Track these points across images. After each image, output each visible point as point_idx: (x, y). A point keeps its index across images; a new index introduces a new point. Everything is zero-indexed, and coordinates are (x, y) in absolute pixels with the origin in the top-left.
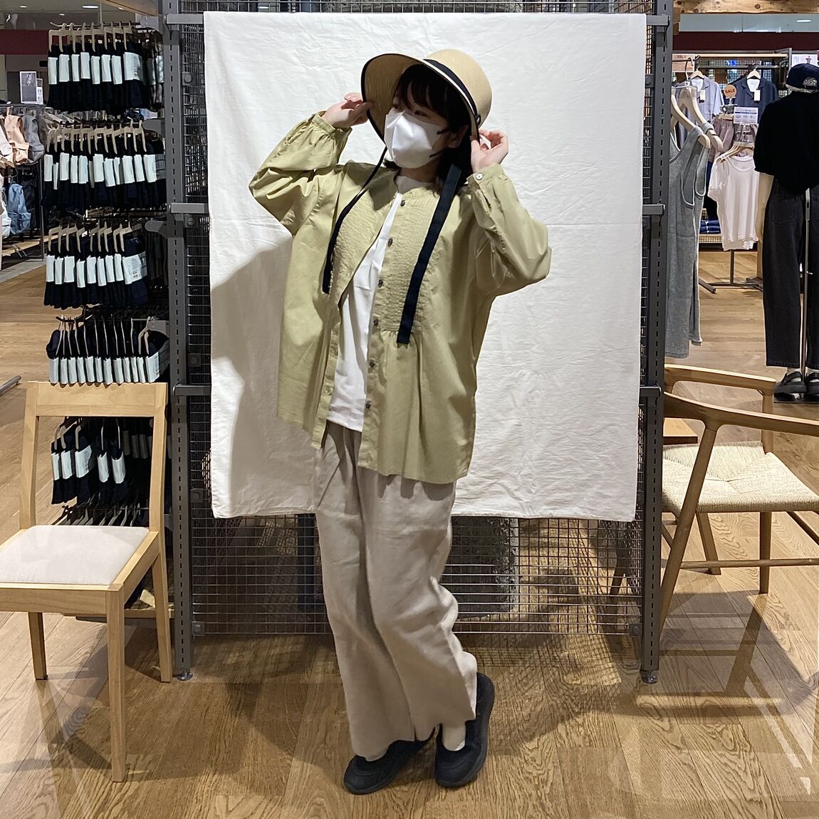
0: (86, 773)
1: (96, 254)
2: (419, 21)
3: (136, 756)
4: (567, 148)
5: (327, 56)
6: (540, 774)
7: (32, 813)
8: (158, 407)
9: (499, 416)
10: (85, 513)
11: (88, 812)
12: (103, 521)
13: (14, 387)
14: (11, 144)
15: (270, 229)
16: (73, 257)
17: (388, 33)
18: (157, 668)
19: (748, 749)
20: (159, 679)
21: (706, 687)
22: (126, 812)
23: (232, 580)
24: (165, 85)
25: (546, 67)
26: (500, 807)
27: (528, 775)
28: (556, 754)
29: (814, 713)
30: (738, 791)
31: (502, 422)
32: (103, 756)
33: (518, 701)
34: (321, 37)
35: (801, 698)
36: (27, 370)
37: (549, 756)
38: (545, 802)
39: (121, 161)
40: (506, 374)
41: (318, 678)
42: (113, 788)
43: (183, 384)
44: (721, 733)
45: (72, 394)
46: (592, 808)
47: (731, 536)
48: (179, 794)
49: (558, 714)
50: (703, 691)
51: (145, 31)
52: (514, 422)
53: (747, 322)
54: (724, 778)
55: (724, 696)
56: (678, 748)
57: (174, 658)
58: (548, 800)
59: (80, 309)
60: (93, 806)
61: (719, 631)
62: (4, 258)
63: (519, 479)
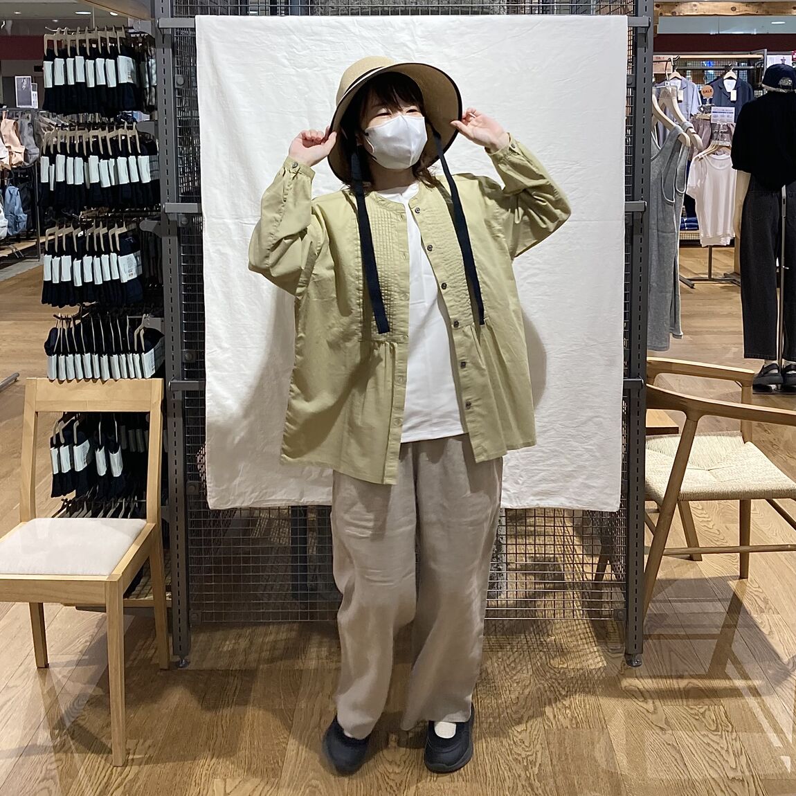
0: (87, 758)
1: (92, 253)
2: (405, 24)
3: (136, 741)
5: (316, 58)
6: (528, 756)
8: (154, 402)
10: (83, 505)
12: (101, 514)
13: (12, 384)
14: (7, 147)
16: (70, 256)
17: (375, 36)
19: (730, 729)
21: (688, 670)
23: (228, 570)
24: (158, 88)
25: (530, 68)
26: (490, 787)
27: (517, 757)
28: (544, 735)
30: (721, 771)
32: (104, 741)
33: (506, 685)
34: (311, 39)
35: (781, 679)
36: (24, 367)
37: (537, 737)
38: (533, 782)
39: (116, 162)
41: (312, 664)
42: (114, 773)
43: (178, 380)
44: (703, 714)
45: (70, 390)
46: (579, 787)
47: (712, 524)
48: (178, 778)
49: (545, 696)
50: (686, 673)
51: (138, 35)
53: (725, 315)
54: (707, 758)
55: (706, 679)
56: (662, 729)
58: (536, 781)
59: (77, 307)
60: (95, 790)
61: (700, 615)
63: (507, 471)
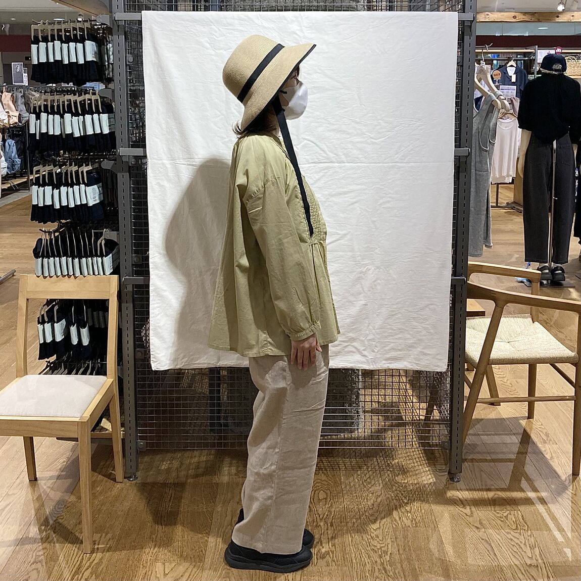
0: (65, 547)
1: (67, 185)
2: (295, 17)
3: (99, 535)
4: (401, 108)
5: (230, 43)
6: (382, 547)
7: (27, 576)
8: (112, 292)
9: (352, 299)
10: (61, 366)
11: (67, 575)
12: (74, 372)
13: (10, 277)
14: (6, 112)
15: (190, 167)
16: (51, 187)
17: (273, 26)
18: (113, 472)
19: (526, 528)
20: (114, 480)
21: (494, 485)
22: (94, 575)
23: (165, 412)
24: (114, 65)
25: (387, 50)
26: (355, 570)
27: (374, 548)
28: (393, 532)
29: (570, 503)
30: (521, 559)
31: (354, 302)
32: (77, 534)
33: (364, 495)
34: (226, 29)
35: (561, 492)
36: (19, 266)
37: (387, 534)
38: (386, 566)
39: (84, 118)
40: (357, 269)
41: (225, 479)
42: (84, 558)
43: (129, 276)
44: (506, 517)
45: (52, 283)
46: (419, 571)
47: (506, 379)
48: (130, 562)
49: (393, 504)
50: (493, 487)
51: (100, 27)
52: (363, 302)
53: (508, 232)
54: (511, 549)
55: (507, 491)
56: (477, 528)
57: (125, 465)
58: (388, 565)
59: (56, 224)
60: (71, 570)
61: (501, 445)
62: (3, 190)
63: (366, 343)
